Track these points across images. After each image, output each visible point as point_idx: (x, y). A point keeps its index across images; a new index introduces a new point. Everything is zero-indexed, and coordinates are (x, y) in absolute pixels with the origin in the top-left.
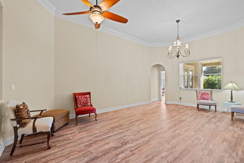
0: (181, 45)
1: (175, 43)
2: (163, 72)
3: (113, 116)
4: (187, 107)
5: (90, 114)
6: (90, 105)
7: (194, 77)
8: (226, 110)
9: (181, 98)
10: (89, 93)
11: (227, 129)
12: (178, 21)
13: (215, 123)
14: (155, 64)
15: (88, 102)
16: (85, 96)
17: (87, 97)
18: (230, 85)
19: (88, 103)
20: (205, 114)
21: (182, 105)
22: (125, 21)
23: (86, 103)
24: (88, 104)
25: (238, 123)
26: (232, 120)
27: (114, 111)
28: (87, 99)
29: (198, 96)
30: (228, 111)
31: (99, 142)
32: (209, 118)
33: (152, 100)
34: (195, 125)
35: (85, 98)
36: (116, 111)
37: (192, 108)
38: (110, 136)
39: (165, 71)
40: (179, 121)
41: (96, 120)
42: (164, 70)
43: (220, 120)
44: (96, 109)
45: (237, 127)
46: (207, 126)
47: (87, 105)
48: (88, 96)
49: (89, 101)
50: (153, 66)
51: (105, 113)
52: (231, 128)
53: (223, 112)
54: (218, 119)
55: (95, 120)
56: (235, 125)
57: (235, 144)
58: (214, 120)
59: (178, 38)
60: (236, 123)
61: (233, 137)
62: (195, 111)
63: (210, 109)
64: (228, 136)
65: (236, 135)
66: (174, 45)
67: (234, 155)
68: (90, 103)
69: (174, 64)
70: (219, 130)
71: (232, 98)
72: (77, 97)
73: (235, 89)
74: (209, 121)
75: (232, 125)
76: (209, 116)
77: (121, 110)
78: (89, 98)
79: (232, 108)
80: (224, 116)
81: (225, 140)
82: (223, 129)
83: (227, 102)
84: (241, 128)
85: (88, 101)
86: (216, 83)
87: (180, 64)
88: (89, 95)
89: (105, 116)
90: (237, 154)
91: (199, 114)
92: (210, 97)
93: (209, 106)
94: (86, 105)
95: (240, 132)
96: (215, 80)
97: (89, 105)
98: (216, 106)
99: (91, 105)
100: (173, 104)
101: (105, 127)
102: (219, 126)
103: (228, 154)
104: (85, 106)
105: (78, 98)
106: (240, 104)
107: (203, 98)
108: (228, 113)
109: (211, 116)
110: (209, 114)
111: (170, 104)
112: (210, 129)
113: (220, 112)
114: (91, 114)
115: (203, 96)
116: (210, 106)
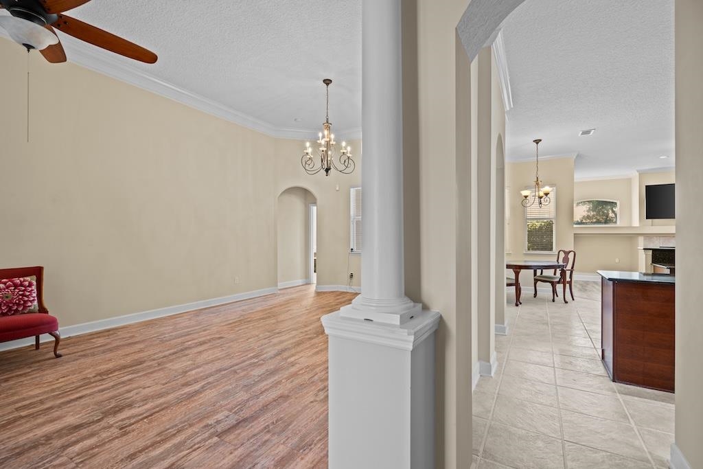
0: (334, 143)
1: (320, 135)
2: (314, 209)
3: (133, 337)
5: (37, 340)
6: (37, 308)
9: (354, 276)
10: (38, 272)
12: (327, 82)
14: (290, 186)
15: (26, 299)
16: (17, 281)
17: (27, 283)
19: (30, 304)
21: (353, 291)
22: (150, 58)
23: (18, 305)
24: (25, 307)
27: (145, 322)
28: (23, 291)
33: (281, 285)
35: (16, 286)
39: (316, 207)
41: (58, 356)
42: (315, 203)
47: (20, 309)
48: (28, 279)
49: (35, 295)
50: (289, 189)
51: (108, 331)
55: (54, 355)
59: (327, 124)
66: (319, 142)
68: (36, 303)
69: (337, 189)
77: (171, 317)
78: (34, 287)
85: (27, 296)
87: (352, 190)
88: (35, 277)
89: (101, 341)
94: (17, 311)
97: (32, 308)
99: (42, 309)
100: (332, 292)
101: (80, 372)
104: (13, 314)
111: (324, 293)
114: (41, 338)
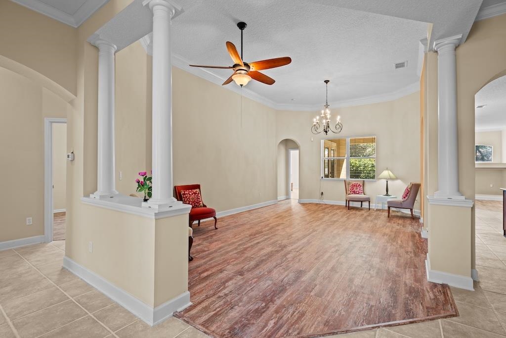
1: (323, 112)
2: (294, 154)
4: (332, 206)
5: (199, 222)
6: (203, 205)
7: (336, 162)
8: (380, 207)
9: (322, 193)
11: (385, 226)
12: (327, 82)
13: (372, 221)
16: (195, 191)
18: (386, 173)
20: (358, 213)
21: (324, 203)
23: (197, 203)
24: (199, 204)
25: (394, 219)
26: (389, 217)
28: (197, 195)
29: (347, 190)
30: (383, 208)
31: (249, 249)
32: (364, 216)
33: (279, 199)
34: (351, 224)
35: (194, 193)
36: (232, 216)
37: (339, 207)
38: (258, 243)
39: (298, 151)
40: (331, 222)
41: (216, 229)
43: (376, 218)
44: (216, 211)
45: (394, 223)
46: (364, 224)
48: (197, 190)
49: (201, 198)
50: (284, 140)
52: (389, 224)
53: (377, 210)
54: (373, 217)
55: (214, 228)
56: (393, 222)
57: (395, 237)
58: (369, 218)
59: (327, 106)
60: (392, 220)
61: (391, 231)
62: (345, 211)
63: (361, 207)
64: (387, 231)
65: (394, 230)
66: (322, 116)
67: (394, 243)
68: (202, 202)
69: (312, 140)
70: (378, 227)
71: (387, 191)
72: (183, 192)
73: (392, 179)
74: (365, 220)
75: (389, 222)
76: (363, 215)
78: (200, 194)
79: (389, 202)
80: (380, 214)
81: (384, 235)
82: (381, 225)
83: (382, 196)
84: (399, 224)
85: (199, 199)
86: (360, 171)
87: (322, 141)
90: (397, 243)
91: (351, 213)
92: (362, 189)
93: (360, 203)
94: (197, 205)
95: (397, 227)
96: (360, 166)
97: (201, 205)
98: (369, 201)
99: (205, 206)
100: (310, 203)
101: (240, 235)
102: (376, 223)
103: (390, 244)
104: (195, 207)
105: (184, 194)
106: (396, 198)
107: (354, 192)
108: (383, 210)
109: (366, 214)
110: (363, 212)
111: (307, 204)
112: (369, 227)
113: (374, 210)
114: (201, 221)
115: (353, 189)
116: (362, 202)
